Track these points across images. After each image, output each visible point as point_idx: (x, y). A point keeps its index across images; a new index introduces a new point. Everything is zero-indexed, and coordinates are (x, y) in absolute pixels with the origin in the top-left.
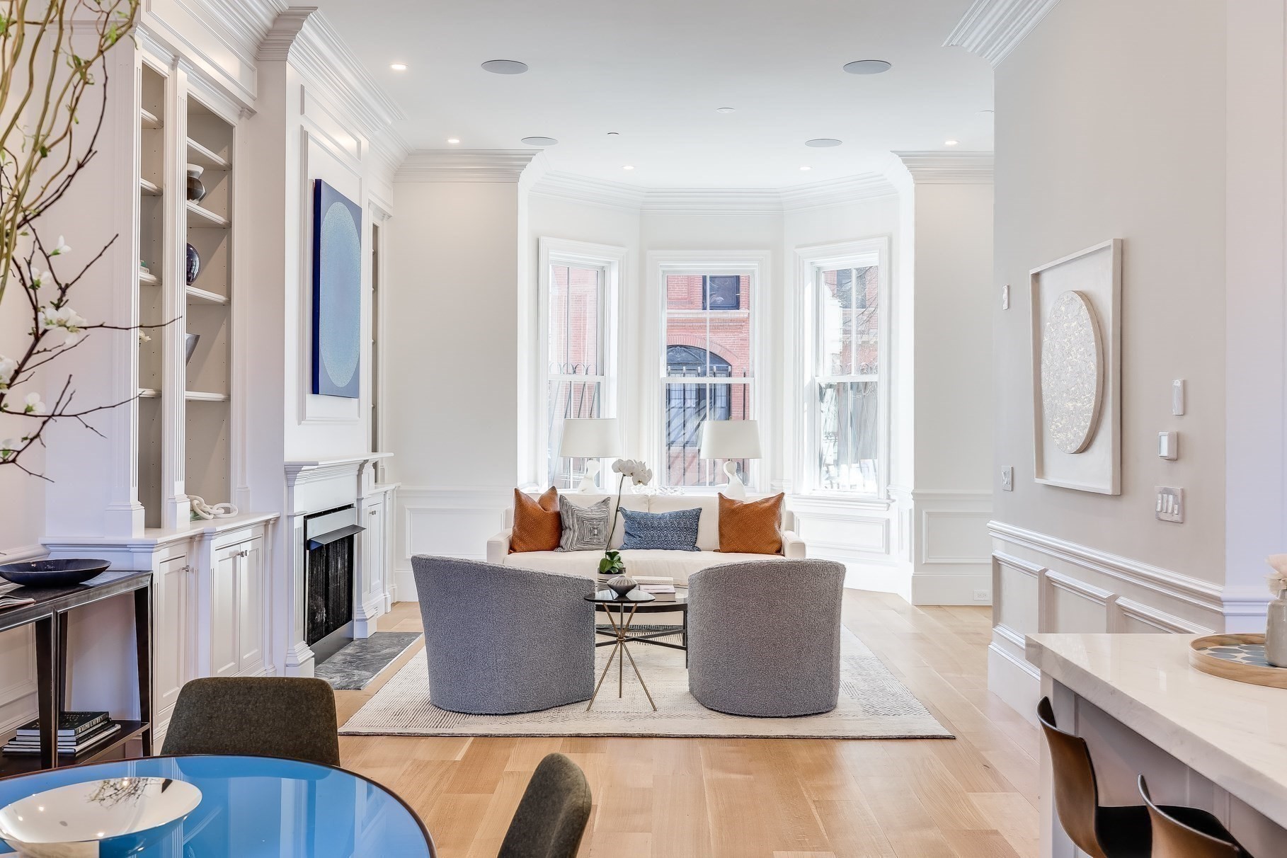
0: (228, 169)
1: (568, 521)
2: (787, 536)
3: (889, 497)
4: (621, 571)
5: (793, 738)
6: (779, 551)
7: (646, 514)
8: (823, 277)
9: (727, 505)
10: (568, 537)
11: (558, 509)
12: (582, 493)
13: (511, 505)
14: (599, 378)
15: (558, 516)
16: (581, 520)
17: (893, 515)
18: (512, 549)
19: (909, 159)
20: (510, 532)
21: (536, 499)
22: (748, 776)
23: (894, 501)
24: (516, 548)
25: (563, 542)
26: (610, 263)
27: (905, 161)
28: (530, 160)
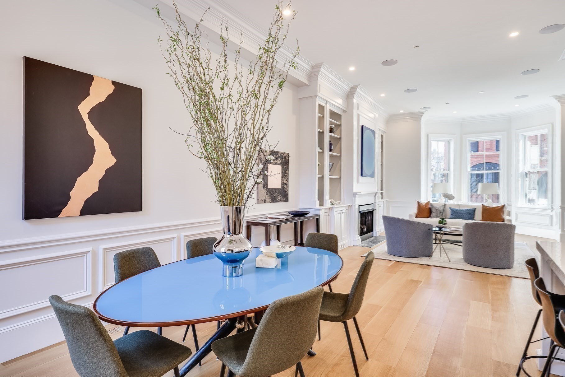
0: (340, 125)
1: (433, 210)
2: (506, 218)
3: (552, 208)
4: (445, 224)
5: (492, 274)
6: (503, 221)
7: (457, 209)
8: (527, 139)
9: (485, 207)
10: (433, 214)
11: (430, 207)
12: (439, 203)
13: (417, 205)
14: (448, 172)
15: (430, 209)
16: (437, 210)
17: (553, 213)
18: (417, 217)
19: (556, 98)
20: (416, 212)
21: (424, 204)
22: (471, 281)
23: (554, 209)
24: (417, 216)
25: (431, 216)
26: (451, 139)
27: (556, 99)
28: (424, 113)
